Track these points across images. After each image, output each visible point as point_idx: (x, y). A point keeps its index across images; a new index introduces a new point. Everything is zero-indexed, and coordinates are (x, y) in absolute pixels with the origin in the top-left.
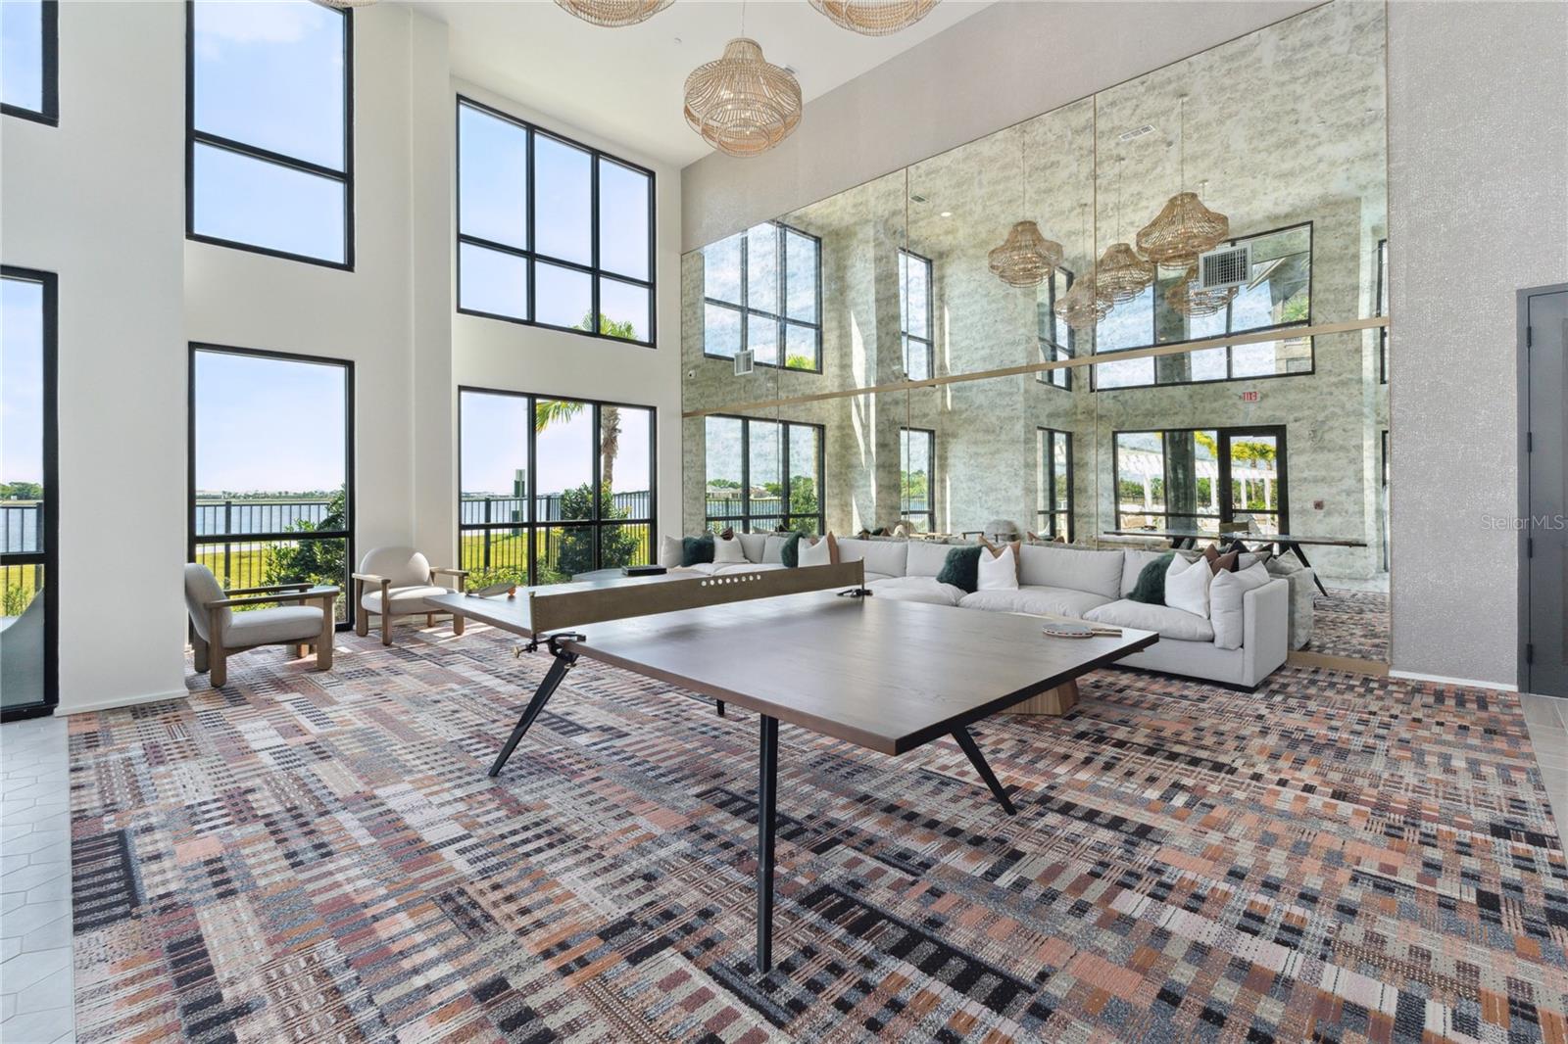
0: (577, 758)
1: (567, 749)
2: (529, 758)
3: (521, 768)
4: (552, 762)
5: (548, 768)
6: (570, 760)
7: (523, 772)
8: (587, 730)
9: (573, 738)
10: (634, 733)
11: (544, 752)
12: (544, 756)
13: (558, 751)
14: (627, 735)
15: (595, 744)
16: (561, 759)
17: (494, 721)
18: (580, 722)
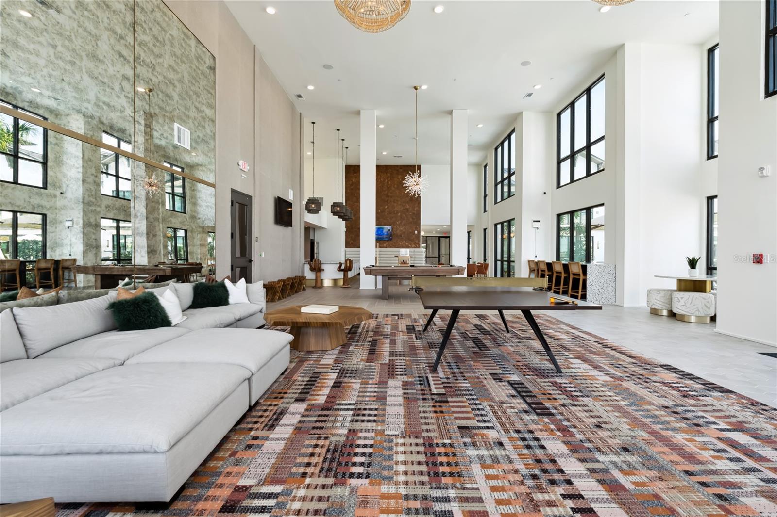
0: (522, 370)
1: (524, 375)
2: (544, 376)
3: (548, 373)
4: (533, 372)
5: (536, 370)
6: (525, 370)
7: (547, 371)
8: (509, 382)
9: (518, 379)
10: (487, 374)
11: (536, 377)
12: (536, 375)
13: (529, 375)
14: (490, 374)
15: (510, 374)
16: (529, 372)
17: (564, 406)
18: (510, 387)
